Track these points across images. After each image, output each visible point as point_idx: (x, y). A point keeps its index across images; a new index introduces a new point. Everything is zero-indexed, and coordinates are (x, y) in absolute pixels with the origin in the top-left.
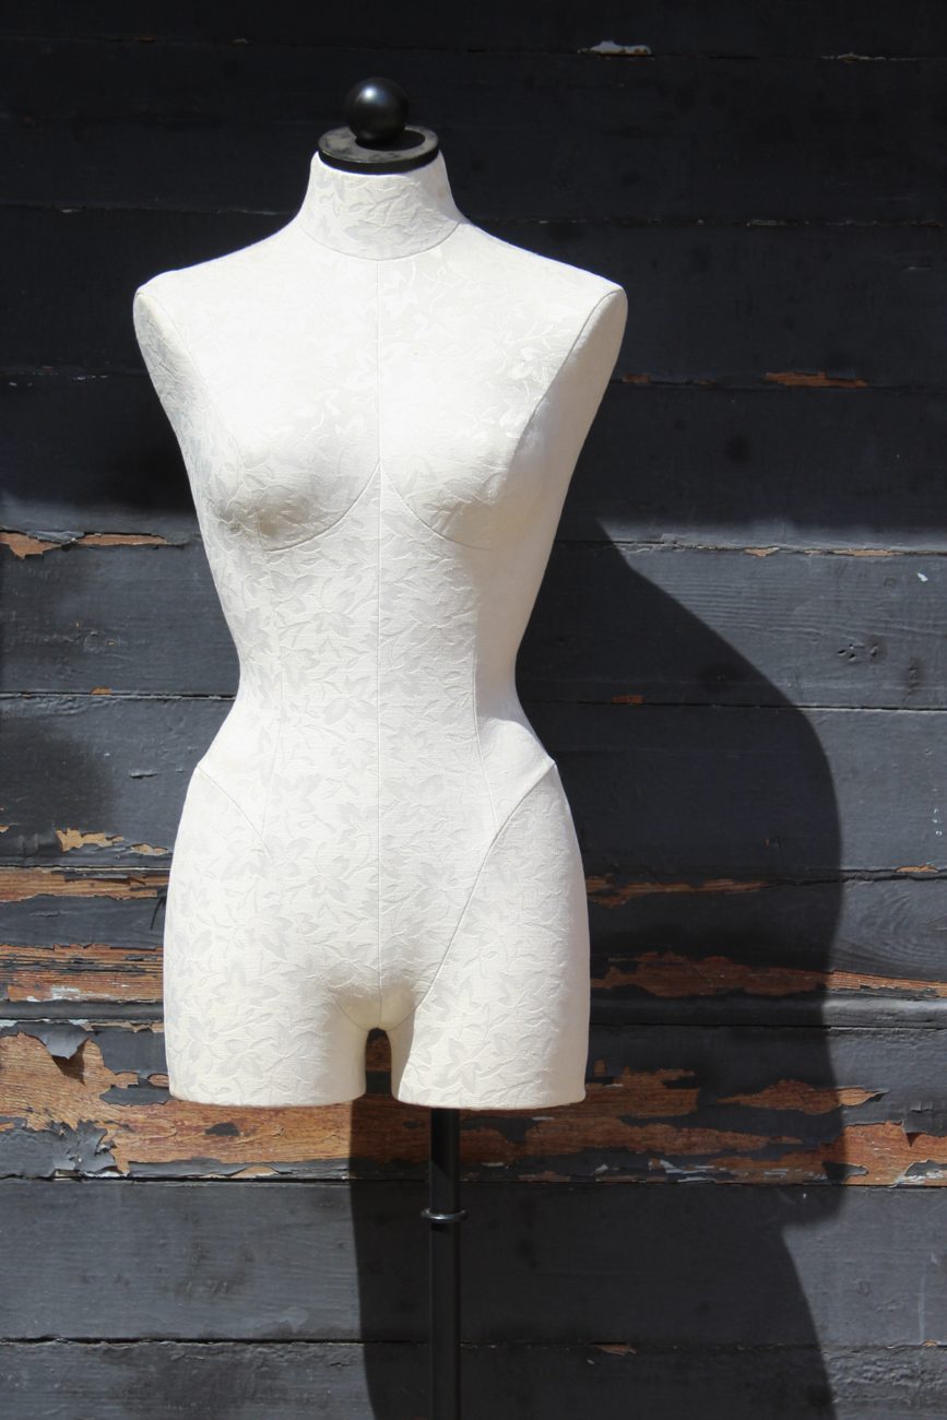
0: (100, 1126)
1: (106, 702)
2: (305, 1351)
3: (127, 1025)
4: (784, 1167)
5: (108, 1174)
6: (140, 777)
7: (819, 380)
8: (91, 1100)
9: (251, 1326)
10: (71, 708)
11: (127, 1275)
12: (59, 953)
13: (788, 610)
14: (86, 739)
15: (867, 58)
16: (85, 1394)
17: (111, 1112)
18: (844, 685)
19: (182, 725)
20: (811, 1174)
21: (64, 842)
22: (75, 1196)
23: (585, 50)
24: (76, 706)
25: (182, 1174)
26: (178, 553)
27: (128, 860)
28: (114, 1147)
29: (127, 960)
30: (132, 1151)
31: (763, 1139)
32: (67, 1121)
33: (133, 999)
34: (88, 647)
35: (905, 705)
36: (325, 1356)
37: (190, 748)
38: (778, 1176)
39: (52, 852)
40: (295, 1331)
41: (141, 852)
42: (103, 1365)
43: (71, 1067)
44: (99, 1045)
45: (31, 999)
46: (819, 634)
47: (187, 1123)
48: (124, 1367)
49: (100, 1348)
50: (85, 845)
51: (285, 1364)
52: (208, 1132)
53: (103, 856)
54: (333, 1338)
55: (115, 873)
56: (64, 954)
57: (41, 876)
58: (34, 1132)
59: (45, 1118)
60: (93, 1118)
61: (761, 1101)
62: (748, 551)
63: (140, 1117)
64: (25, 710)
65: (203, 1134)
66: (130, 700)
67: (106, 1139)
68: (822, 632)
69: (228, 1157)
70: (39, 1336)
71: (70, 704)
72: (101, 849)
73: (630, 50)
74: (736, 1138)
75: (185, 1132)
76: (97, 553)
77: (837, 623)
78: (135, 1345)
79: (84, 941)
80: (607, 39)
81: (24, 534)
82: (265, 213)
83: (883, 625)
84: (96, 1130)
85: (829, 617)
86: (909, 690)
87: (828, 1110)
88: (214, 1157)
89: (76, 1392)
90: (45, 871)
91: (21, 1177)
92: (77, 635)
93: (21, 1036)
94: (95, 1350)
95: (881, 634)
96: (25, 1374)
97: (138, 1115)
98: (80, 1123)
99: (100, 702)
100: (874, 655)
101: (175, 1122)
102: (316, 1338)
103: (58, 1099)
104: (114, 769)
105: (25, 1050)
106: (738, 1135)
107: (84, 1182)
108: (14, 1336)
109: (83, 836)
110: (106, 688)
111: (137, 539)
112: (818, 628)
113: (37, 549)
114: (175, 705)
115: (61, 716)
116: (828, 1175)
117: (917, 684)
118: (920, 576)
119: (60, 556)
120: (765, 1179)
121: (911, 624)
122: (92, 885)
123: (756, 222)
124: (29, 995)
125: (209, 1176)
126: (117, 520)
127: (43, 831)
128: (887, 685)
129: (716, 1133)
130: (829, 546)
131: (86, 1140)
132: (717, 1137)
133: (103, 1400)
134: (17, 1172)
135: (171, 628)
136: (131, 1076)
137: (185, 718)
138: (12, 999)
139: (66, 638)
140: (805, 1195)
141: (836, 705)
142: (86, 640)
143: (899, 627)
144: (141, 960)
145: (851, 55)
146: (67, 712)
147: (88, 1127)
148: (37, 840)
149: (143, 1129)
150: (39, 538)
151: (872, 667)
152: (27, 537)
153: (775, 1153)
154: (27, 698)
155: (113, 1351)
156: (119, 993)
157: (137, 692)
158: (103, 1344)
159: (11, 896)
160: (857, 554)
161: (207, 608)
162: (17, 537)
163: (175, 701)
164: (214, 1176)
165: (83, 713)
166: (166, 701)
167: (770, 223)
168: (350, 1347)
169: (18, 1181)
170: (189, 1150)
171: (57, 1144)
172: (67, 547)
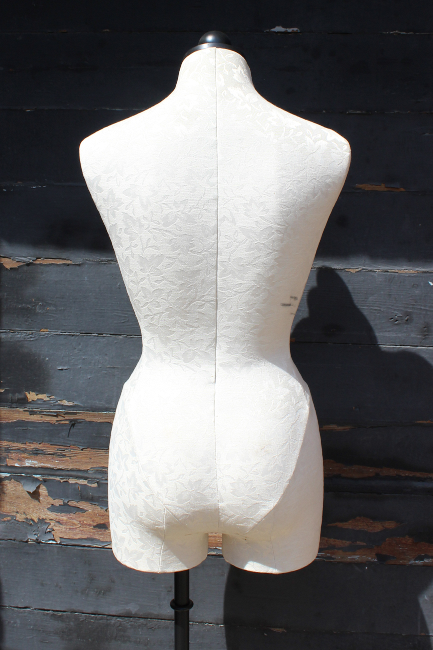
0: (48, 521)
1: (46, 335)
2: (138, 621)
3: (58, 478)
4: (357, 555)
5: (51, 542)
6: (62, 370)
7: (382, 188)
8: (43, 510)
9: (114, 610)
10: (31, 338)
11: (60, 584)
12: (28, 446)
13: (366, 298)
14: (38, 352)
15: (405, 33)
16: (43, 631)
17: (52, 515)
18: (393, 335)
19: (80, 347)
20: (370, 558)
21: (29, 397)
22: (37, 550)
23: (268, 30)
24: (33, 336)
25: (83, 544)
26: (78, 268)
27: (56, 407)
28: (54, 530)
29: (58, 450)
30: (61, 532)
31: (348, 542)
32: (33, 518)
33: (60, 467)
34: (38, 310)
35: (422, 345)
36: (146, 624)
37: (84, 357)
38: (354, 559)
39: (23, 402)
40: (133, 613)
41: (62, 403)
42: (51, 620)
43: (35, 495)
44: (46, 486)
45: (16, 465)
46: (380, 310)
47: (85, 522)
48: (60, 622)
49: (49, 613)
50: (38, 399)
51: (129, 626)
52: (95, 527)
53: (45, 404)
54: (150, 617)
55: (51, 412)
56: (30, 446)
57: (19, 412)
58: (19, 522)
59: (24, 516)
60: (44, 517)
61: (348, 525)
62: (347, 270)
63: (65, 518)
64: (11, 338)
65: (92, 527)
66: (57, 334)
67: (50, 527)
68: (382, 309)
69: (103, 538)
70: (23, 606)
71: (31, 335)
72: (45, 401)
73: (290, 30)
74: (335, 541)
75: (84, 526)
76: (42, 267)
77: (390, 305)
78: (65, 613)
79: (39, 441)
80: (278, 25)
81: (10, 258)
82: (117, 110)
83: (412, 306)
84: (46, 522)
85: (385, 302)
86: (423, 338)
87: (379, 531)
88: (97, 538)
89: (40, 630)
90: (21, 410)
91: (14, 540)
92: (33, 305)
93: (13, 480)
94: (47, 614)
95: (411, 311)
96: (18, 621)
97: (64, 517)
98: (39, 519)
99: (44, 335)
100: (407, 320)
101: (80, 521)
102: (143, 617)
103: (29, 508)
104: (50, 366)
105: (15, 486)
106: (336, 540)
107: (41, 544)
108: (13, 606)
109: (37, 395)
110: (47, 329)
111: (59, 261)
112: (381, 308)
113: (15, 265)
114: (77, 337)
115: (27, 341)
116: (378, 559)
117: (427, 335)
118: (430, 283)
119: (26, 268)
120: (348, 560)
121: (425, 306)
122: (42, 417)
123: (351, 111)
124: (16, 463)
125: (95, 546)
126: (51, 252)
127: (20, 392)
128: (413, 335)
129: (326, 539)
130: (386, 268)
131: (41, 527)
132: (326, 541)
133: (51, 634)
134: (13, 538)
135: (75, 302)
136: (61, 501)
137: (81, 343)
138: (9, 465)
139: (28, 306)
140: (367, 568)
141: (388, 344)
142: (37, 307)
143: (419, 307)
144: (64, 451)
145: (396, 31)
146: (29, 339)
147: (42, 521)
148: (18, 396)
149: (66, 524)
150: (17, 260)
151: (406, 326)
152: (11, 260)
153: (353, 549)
154: (12, 332)
155: (55, 615)
156: (55, 464)
157: (60, 331)
158: (50, 612)
159: (7, 420)
160: (399, 272)
161: (91, 294)
162: (7, 260)
163: (77, 335)
164: (97, 546)
165: (36, 340)
166: (73, 335)
167: (358, 112)
168: (158, 621)
169: (13, 542)
170: (86, 534)
171: (29, 527)
172: (29, 264)
